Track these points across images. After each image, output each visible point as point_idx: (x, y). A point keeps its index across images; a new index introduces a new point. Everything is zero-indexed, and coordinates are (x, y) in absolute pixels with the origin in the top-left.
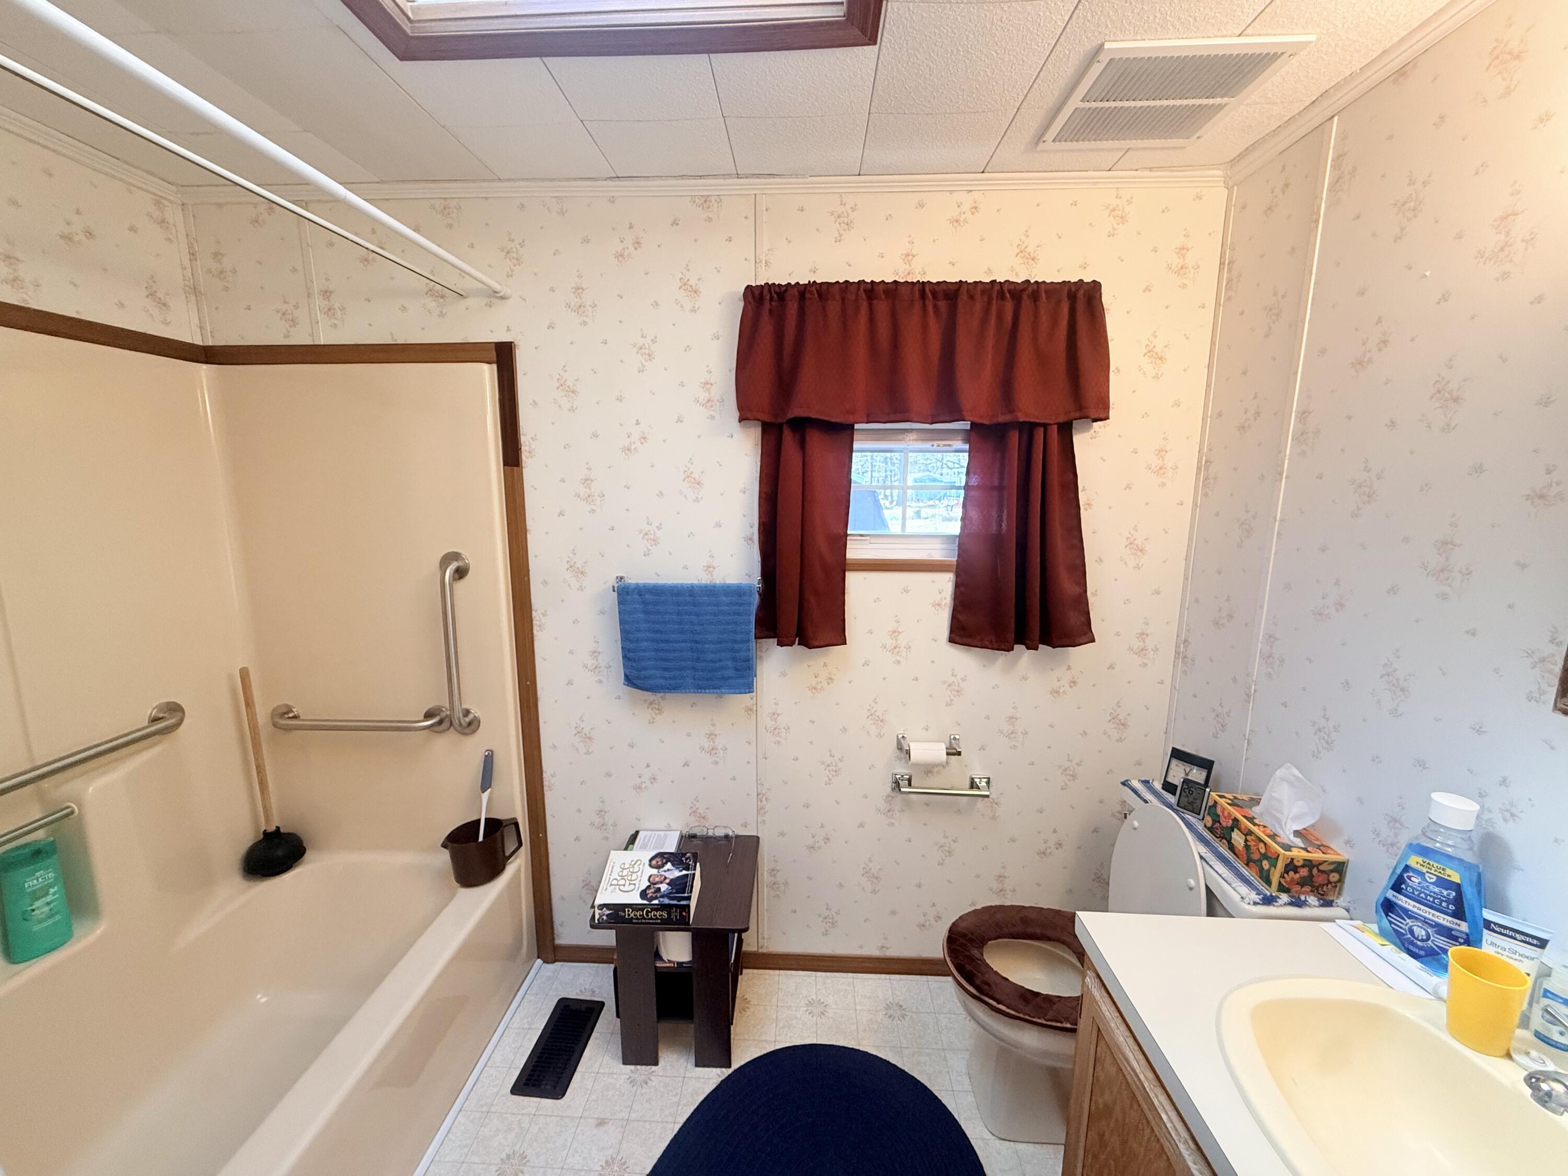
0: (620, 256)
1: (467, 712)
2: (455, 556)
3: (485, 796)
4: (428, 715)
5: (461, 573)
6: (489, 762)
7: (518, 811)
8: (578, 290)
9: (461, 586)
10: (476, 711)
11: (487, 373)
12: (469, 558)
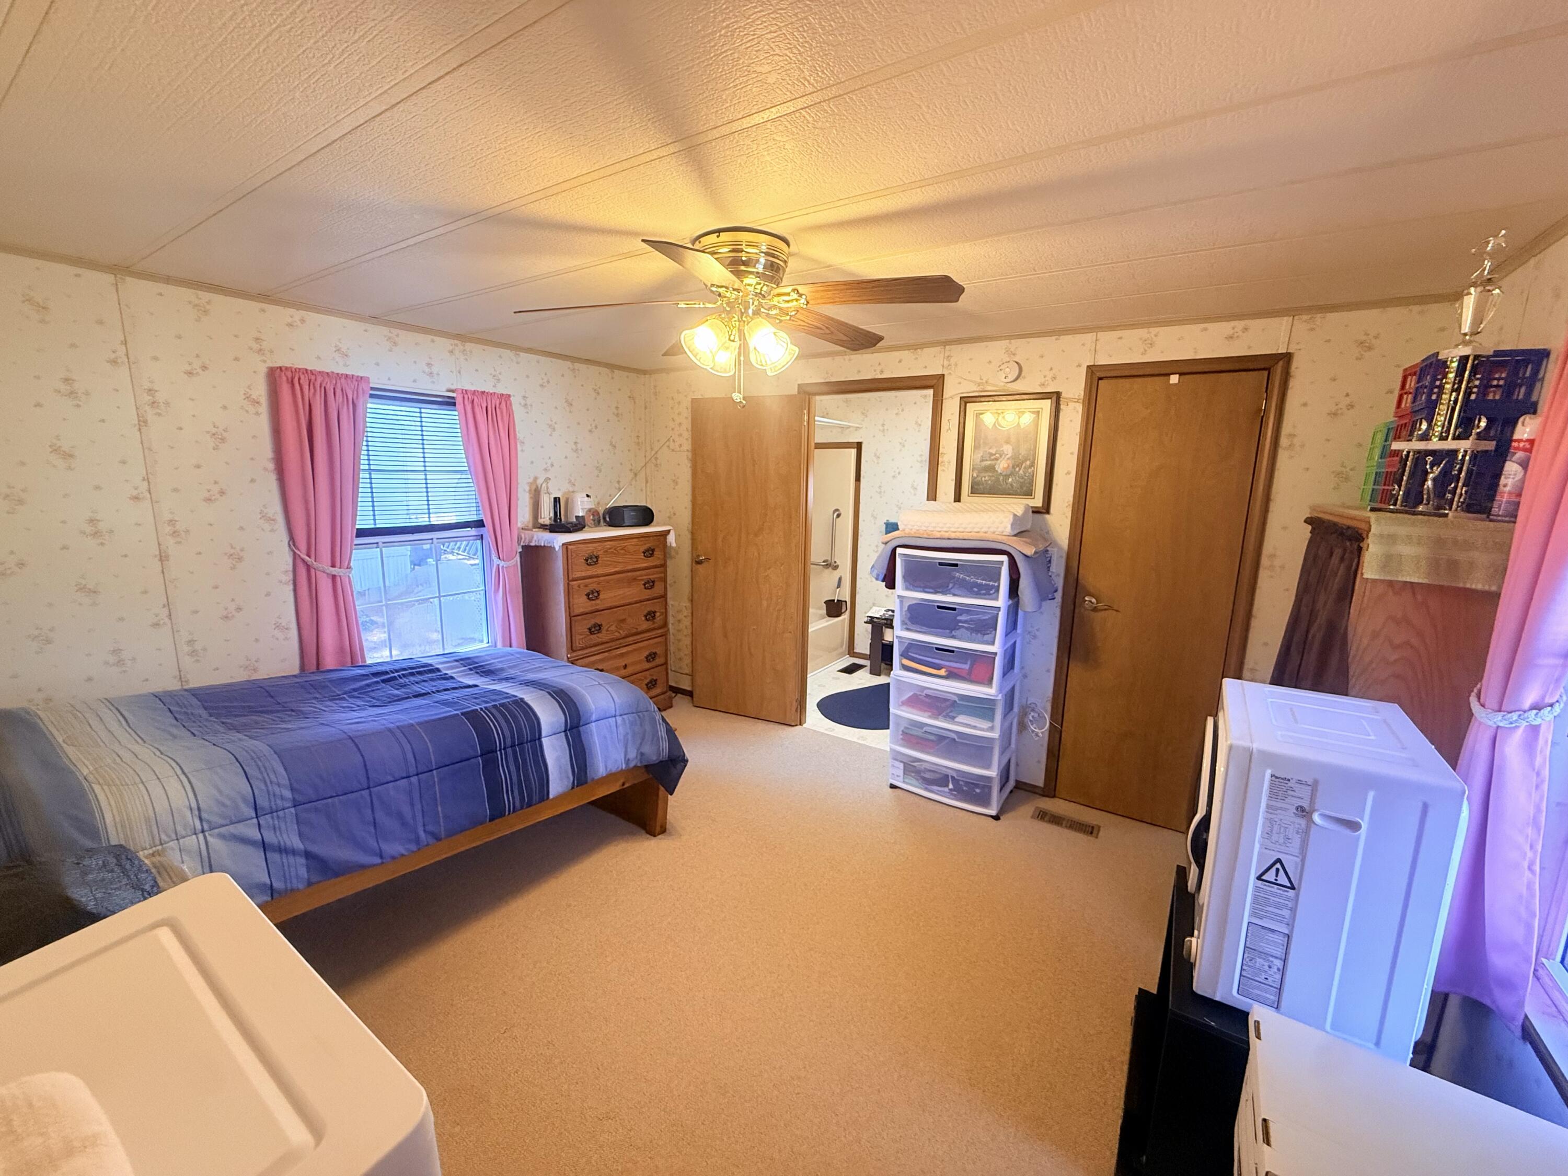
0: (897, 414)
1: (835, 562)
2: (837, 510)
3: (838, 590)
4: (824, 562)
5: (839, 516)
6: (840, 579)
7: (847, 597)
8: (883, 425)
9: (838, 520)
10: (838, 563)
11: (853, 452)
12: (842, 511)
